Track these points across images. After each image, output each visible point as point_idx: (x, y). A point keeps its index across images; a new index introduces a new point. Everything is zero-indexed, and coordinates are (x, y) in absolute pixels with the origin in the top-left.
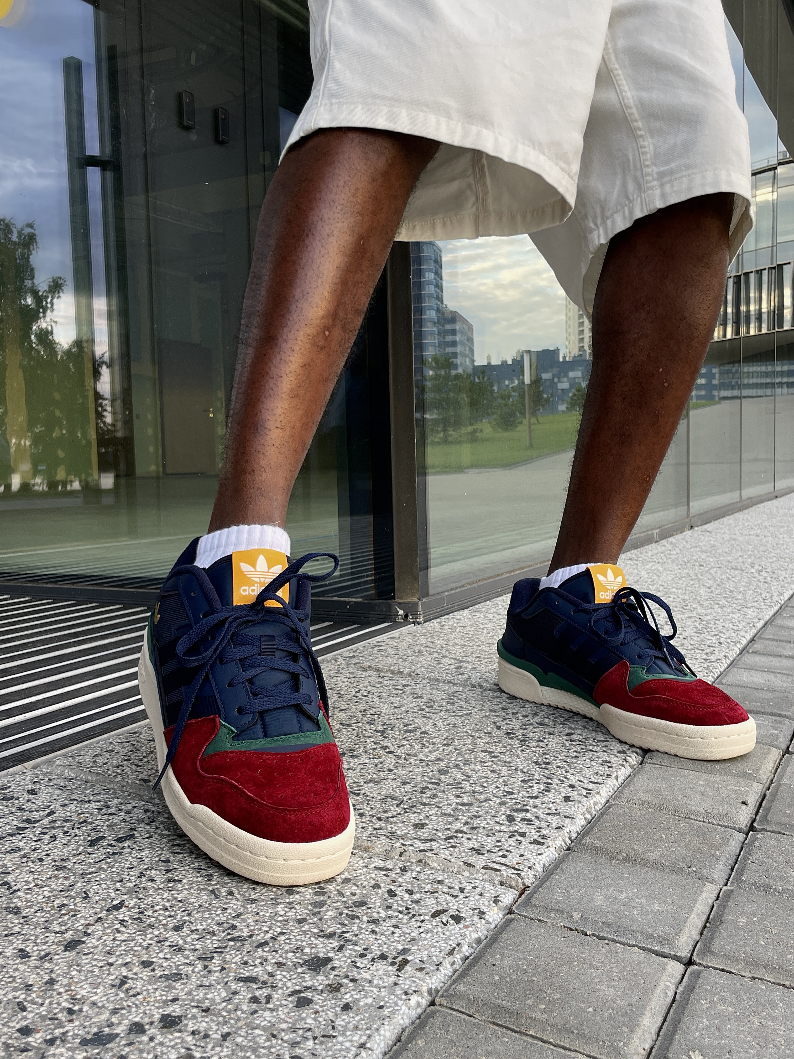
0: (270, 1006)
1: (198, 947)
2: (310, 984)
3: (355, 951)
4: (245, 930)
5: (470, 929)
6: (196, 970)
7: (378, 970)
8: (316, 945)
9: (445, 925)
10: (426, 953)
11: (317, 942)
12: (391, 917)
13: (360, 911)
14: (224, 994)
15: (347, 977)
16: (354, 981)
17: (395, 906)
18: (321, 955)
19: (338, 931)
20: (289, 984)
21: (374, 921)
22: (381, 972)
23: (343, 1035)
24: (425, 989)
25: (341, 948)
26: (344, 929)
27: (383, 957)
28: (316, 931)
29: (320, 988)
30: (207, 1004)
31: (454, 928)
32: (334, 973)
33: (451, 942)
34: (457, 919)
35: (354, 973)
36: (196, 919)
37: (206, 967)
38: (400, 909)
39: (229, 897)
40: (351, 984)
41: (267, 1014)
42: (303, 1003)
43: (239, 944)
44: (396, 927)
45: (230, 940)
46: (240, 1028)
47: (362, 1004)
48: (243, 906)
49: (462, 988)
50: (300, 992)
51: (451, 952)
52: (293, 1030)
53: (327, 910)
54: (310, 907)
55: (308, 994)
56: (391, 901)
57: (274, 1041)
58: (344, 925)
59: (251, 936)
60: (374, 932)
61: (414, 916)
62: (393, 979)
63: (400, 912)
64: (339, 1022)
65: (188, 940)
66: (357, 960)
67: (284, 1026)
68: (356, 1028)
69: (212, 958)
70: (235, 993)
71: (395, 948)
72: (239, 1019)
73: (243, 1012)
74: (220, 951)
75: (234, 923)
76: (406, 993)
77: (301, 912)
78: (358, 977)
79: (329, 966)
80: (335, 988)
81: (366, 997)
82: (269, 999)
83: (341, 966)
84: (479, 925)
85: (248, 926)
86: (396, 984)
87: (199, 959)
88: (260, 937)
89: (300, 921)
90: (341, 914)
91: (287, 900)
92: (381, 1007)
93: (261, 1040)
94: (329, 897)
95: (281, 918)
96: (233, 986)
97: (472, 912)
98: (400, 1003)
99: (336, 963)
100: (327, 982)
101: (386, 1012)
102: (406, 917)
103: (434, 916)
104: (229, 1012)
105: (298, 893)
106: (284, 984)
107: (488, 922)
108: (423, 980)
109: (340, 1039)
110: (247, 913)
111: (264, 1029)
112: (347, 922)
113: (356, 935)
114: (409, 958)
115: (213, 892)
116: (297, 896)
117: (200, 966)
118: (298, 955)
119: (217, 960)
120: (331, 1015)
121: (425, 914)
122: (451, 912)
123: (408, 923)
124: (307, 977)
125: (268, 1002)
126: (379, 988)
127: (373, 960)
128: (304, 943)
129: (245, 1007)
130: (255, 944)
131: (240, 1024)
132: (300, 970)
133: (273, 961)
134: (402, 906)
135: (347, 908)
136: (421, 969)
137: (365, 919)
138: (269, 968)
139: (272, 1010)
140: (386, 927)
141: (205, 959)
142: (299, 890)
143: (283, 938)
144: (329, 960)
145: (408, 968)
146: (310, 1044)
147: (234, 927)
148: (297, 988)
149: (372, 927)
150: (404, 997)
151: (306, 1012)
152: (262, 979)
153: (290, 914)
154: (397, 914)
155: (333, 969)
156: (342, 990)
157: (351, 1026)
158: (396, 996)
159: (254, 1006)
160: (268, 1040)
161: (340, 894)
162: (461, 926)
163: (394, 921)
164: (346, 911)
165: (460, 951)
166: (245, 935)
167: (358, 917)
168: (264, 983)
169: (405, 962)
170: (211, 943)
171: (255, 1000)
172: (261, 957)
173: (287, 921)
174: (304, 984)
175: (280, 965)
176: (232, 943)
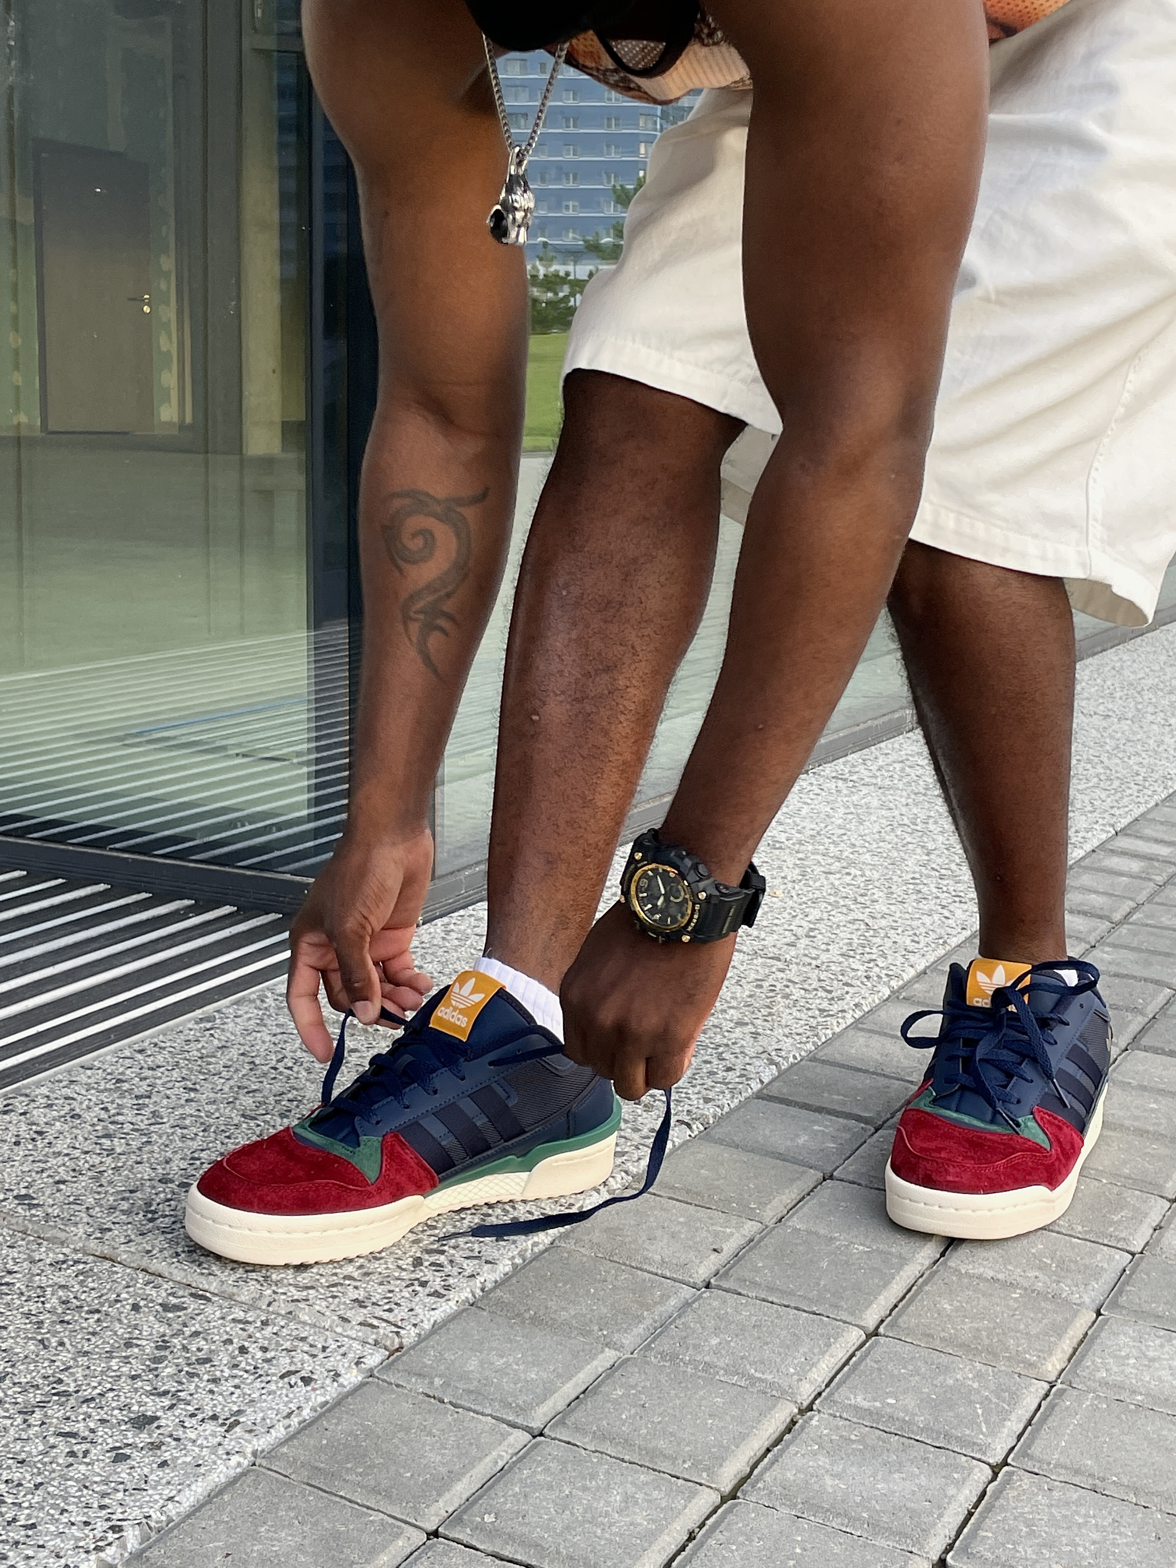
0: (87, 1460)
1: (19, 1400)
2: (130, 1441)
3: (186, 1410)
4: (73, 1385)
5: (318, 1392)
6: (15, 1423)
7: (205, 1430)
8: (146, 1403)
9: (291, 1386)
10: (261, 1415)
11: (148, 1400)
12: (235, 1377)
13: (202, 1369)
14: (41, 1448)
15: (171, 1436)
16: (178, 1440)
17: (243, 1365)
18: (149, 1413)
19: (173, 1390)
20: (110, 1440)
21: (215, 1381)
22: (207, 1433)
23: (155, 1488)
24: (249, 1450)
25: (172, 1407)
26: (180, 1388)
27: (214, 1417)
28: (148, 1388)
29: (141, 1445)
30: (23, 1456)
31: (301, 1390)
32: (159, 1431)
33: (291, 1405)
34: (306, 1381)
35: (180, 1433)
36: (20, 1372)
37: (25, 1421)
38: (248, 1368)
39: (60, 1348)
40: (174, 1443)
41: (82, 1468)
42: (120, 1458)
43: (63, 1399)
44: (237, 1387)
45: (54, 1394)
46: (54, 1479)
47: (180, 1461)
48: (74, 1359)
49: (285, 1450)
50: (120, 1448)
51: (288, 1416)
52: (106, 1482)
53: (166, 1367)
54: (148, 1363)
55: (127, 1451)
56: (240, 1359)
57: (85, 1491)
58: (180, 1383)
59: (77, 1392)
60: (211, 1392)
61: (261, 1376)
62: (219, 1439)
63: (246, 1371)
64: (153, 1477)
65: (10, 1392)
66: (186, 1419)
67: (97, 1479)
68: (169, 1483)
69: (33, 1412)
70: (53, 1447)
71: (230, 1410)
72: (54, 1471)
73: (59, 1465)
74: (42, 1404)
75: (61, 1377)
76: (228, 1454)
77: (137, 1367)
78: (182, 1436)
79: (155, 1425)
80: (155, 1446)
81: (185, 1455)
82: (86, 1453)
83: (167, 1425)
84: (329, 1389)
85: (76, 1381)
86: (220, 1444)
87: (19, 1412)
88: (87, 1393)
89: (133, 1378)
90: (180, 1371)
91: (124, 1354)
92: (199, 1465)
93: (73, 1491)
94: (172, 1352)
95: (113, 1374)
96: (52, 1440)
97: (326, 1374)
98: (219, 1462)
99: (163, 1422)
100: (149, 1440)
101: (202, 1470)
102: (252, 1377)
103: (282, 1377)
104: (45, 1464)
105: (138, 1346)
106: (105, 1440)
107: (341, 1385)
108: (249, 1442)
109: (150, 1492)
110: (77, 1366)
111: (77, 1481)
112: (184, 1380)
113: (191, 1395)
114: (241, 1420)
115: (41, 1341)
116: (136, 1350)
117: (19, 1420)
118: (124, 1413)
119: (38, 1414)
120: (146, 1471)
121: (274, 1375)
122: (303, 1374)
123: (251, 1383)
124: (130, 1434)
125: (84, 1457)
126: (201, 1447)
127: (203, 1421)
128: (134, 1401)
129: (61, 1461)
130: (82, 1400)
131: (53, 1475)
132: (123, 1427)
133: (98, 1418)
134: (250, 1365)
135: (189, 1365)
136: (250, 1431)
137: (206, 1377)
138: (92, 1425)
139: (88, 1464)
140: (227, 1387)
141: (26, 1413)
142: (139, 1342)
143: (111, 1394)
144: (157, 1418)
145: (238, 1429)
146: (120, 1495)
147: (60, 1381)
148: (118, 1445)
149: (212, 1386)
150: (225, 1457)
151: (122, 1467)
152: (82, 1435)
153: (124, 1369)
154: (241, 1373)
155: (158, 1427)
156: (163, 1448)
157: (164, 1481)
158: (217, 1456)
159: (71, 1460)
160: (80, 1490)
161: (185, 1348)
162: (309, 1388)
163: (237, 1381)
164: (186, 1369)
165: (299, 1415)
166: (71, 1389)
167: (198, 1375)
168: (84, 1438)
169: (237, 1423)
170: (34, 1397)
171: (72, 1454)
172: (85, 1413)
173: (119, 1376)
174: (125, 1441)
175: (103, 1421)
176: (56, 1398)
